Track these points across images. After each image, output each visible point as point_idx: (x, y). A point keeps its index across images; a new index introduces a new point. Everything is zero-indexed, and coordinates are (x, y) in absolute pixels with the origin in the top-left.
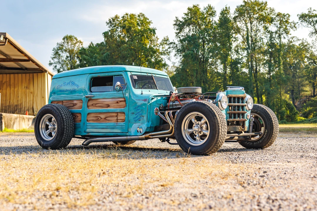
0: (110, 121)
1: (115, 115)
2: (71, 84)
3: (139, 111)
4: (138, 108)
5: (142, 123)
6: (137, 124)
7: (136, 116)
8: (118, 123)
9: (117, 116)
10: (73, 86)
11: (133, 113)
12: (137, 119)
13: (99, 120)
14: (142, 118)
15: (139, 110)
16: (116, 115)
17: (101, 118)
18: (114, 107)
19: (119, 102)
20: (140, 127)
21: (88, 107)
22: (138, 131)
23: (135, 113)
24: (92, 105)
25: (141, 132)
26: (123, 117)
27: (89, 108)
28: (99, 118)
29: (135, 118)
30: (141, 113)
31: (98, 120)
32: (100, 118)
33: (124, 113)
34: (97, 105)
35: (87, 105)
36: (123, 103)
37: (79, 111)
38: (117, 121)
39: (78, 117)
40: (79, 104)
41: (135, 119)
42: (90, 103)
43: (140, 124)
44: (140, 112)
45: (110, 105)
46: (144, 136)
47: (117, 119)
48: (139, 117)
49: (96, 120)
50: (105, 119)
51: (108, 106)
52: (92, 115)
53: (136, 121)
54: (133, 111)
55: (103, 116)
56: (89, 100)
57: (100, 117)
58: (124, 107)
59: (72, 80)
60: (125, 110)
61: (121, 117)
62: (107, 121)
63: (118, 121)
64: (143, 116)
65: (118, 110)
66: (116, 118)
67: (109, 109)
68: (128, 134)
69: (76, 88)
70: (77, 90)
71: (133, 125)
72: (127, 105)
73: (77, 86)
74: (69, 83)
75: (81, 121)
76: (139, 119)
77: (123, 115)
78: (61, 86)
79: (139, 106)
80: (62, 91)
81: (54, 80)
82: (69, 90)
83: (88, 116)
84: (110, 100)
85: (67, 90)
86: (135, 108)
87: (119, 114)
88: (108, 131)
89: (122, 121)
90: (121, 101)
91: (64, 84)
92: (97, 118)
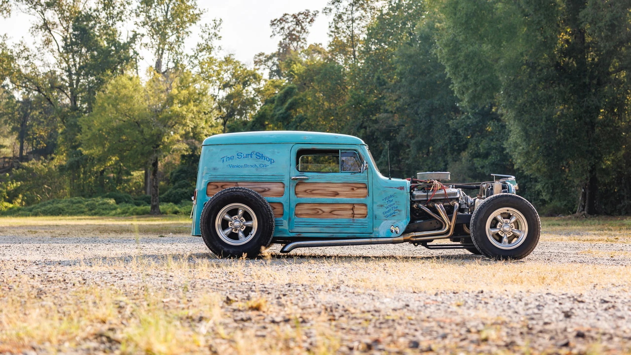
0: (339, 217)
2: (254, 156)
3: (392, 203)
4: (391, 199)
5: (398, 220)
6: (390, 221)
7: (387, 210)
8: (355, 219)
9: (352, 209)
10: (261, 160)
11: (382, 206)
12: (388, 214)
13: (320, 215)
14: (399, 213)
15: (392, 201)
16: (350, 207)
17: (324, 212)
18: (346, 195)
19: (355, 189)
20: (395, 225)
21: (296, 194)
22: (392, 231)
23: (385, 206)
24: (305, 191)
25: (397, 232)
26: (363, 210)
27: (299, 195)
28: (318, 212)
29: (386, 212)
30: (395, 206)
31: (317, 214)
32: (320, 212)
33: (365, 205)
34: (314, 192)
35: (296, 191)
36: (364, 191)
37: (279, 199)
38: (353, 217)
39: (275, 208)
40: (276, 188)
41: (385, 215)
42: (301, 188)
43: (395, 221)
44: (394, 204)
45: (339, 192)
46: (401, 238)
47: (353, 214)
48: (392, 211)
49: (313, 215)
50: (331, 212)
51: (336, 194)
52: (306, 207)
53: (387, 217)
54: (381, 203)
55: (326, 209)
56: (297, 185)
57: (321, 210)
58: (365, 197)
59: (257, 151)
60: (367, 201)
61: (360, 210)
62: (336, 216)
63: (355, 216)
64: (400, 211)
65: (355, 200)
66: (351, 212)
67: (337, 198)
68: (373, 235)
69: (268, 163)
70: (270, 166)
71: (383, 223)
72: (370, 194)
73: (270, 160)
74: (251, 155)
75: (283, 215)
76: (392, 214)
77: (364, 207)
78: (232, 158)
79: (391, 196)
80: (233, 167)
81: (211, 148)
82: (252, 166)
83: (297, 208)
84: (340, 185)
85: (246, 166)
86: (386, 199)
87: (356, 206)
88: (337, 230)
89: (361, 217)
90: (358, 188)
91: (239, 155)
92: (315, 212)
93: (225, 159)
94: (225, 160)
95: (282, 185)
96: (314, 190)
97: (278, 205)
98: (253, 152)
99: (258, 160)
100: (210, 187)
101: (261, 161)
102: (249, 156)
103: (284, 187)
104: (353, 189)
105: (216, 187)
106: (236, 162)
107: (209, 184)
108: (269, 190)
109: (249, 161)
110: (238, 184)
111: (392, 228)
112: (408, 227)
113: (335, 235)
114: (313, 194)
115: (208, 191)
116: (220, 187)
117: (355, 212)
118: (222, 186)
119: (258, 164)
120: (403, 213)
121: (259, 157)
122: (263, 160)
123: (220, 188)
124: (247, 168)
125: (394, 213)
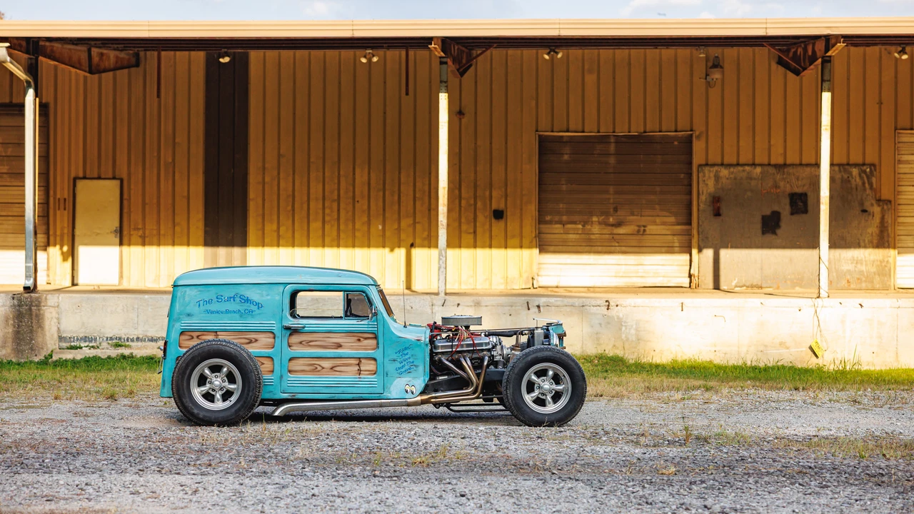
0: (342, 374)
1: (357, 362)
2: (238, 300)
3: (407, 356)
4: (405, 352)
5: (414, 378)
6: (404, 379)
7: (401, 365)
8: (361, 376)
9: (358, 364)
10: (246, 304)
11: (394, 360)
12: (403, 370)
13: (318, 371)
14: (415, 368)
15: (407, 354)
17: (323, 368)
18: (351, 348)
19: (362, 339)
20: (411, 384)
21: (290, 346)
22: (407, 392)
23: (399, 360)
24: (301, 343)
25: (413, 393)
26: (372, 366)
27: (294, 348)
28: (316, 368)
29: (399, 368)
30: (411, 360)
31: (315, 370)
32: (319, 368)
33: (375, 359)
34: (311, 344)
35: (288, 343)
36: (374, 342)
37: (268, 353)
38: (360, 374)
39: (263, 364)
40: (264, 339)
41: (399, 371)
42: (295, 339)
43: (410, 379)
44: (409, 358)
45: (342, 344)
46: (419, 398)
47: (360, 370)
48: (407, 367)
49: (310, 371)
50: (332, 368)
51: (339, 346)
52: (301, 361)
53: (401, 374)
54: (395, 356)
55: (326, 364)
56: (290, 335)
57: (320, 366)
58: (374, 349)
59: (242, 293)
60: (378, 354)
61: (368, 366)
62: (338, 373)
63: (362, 372)
64: (417, 366)
65: (362, 353)
66: (357, 368)
67: (340, 351)
68: (383, 396)
69: (253, 308)
70: (258, 311)
71: (396, 381)
72: (381, 346)
73: (257, 304)
74: (234, 297)
75: (273, 371)
76: (408, 370)
77: (373, 362)
78: (210, 302)
79: (406, 348)
80: (212, 312)
81: (185, 289)
82: (234, 312)
83: (291, 364)
84: (343, 335)
85: (227, 312)
86: (399, 352)
87: (363, 361)
88: (340, 390)
89: (369, 374)
90: (366, 338)
91: (219, 298)
92: (312, 368)
93: (201, 302)
94: (201, 305)
95: (272, 335)
96: (311, 341)
97: (267, 359)
98: (236, 294)
99: (243, 304)
100: (183, 337)
101: (246, 306)
102: (232, 299)
103: (274, 338)
104: (359, 340)
105: (190, 337)
106: (214, 307)
107: (182, 333)
108: (256, 340)
109: (232, 306)
110: (219, 333)
111: (408, 388)
112: (427, 386)
113: (337, 396)
114: (310, 346)
115: (181, 342)
116: (195, 337)
117: (362, 368)
118: (198, 337)
119: (240, 308)
120: (421, 369)
121: (243, 301)
122: (249, 304)
123: (195, 339)
124: (229, 315)
125: (410, 369)
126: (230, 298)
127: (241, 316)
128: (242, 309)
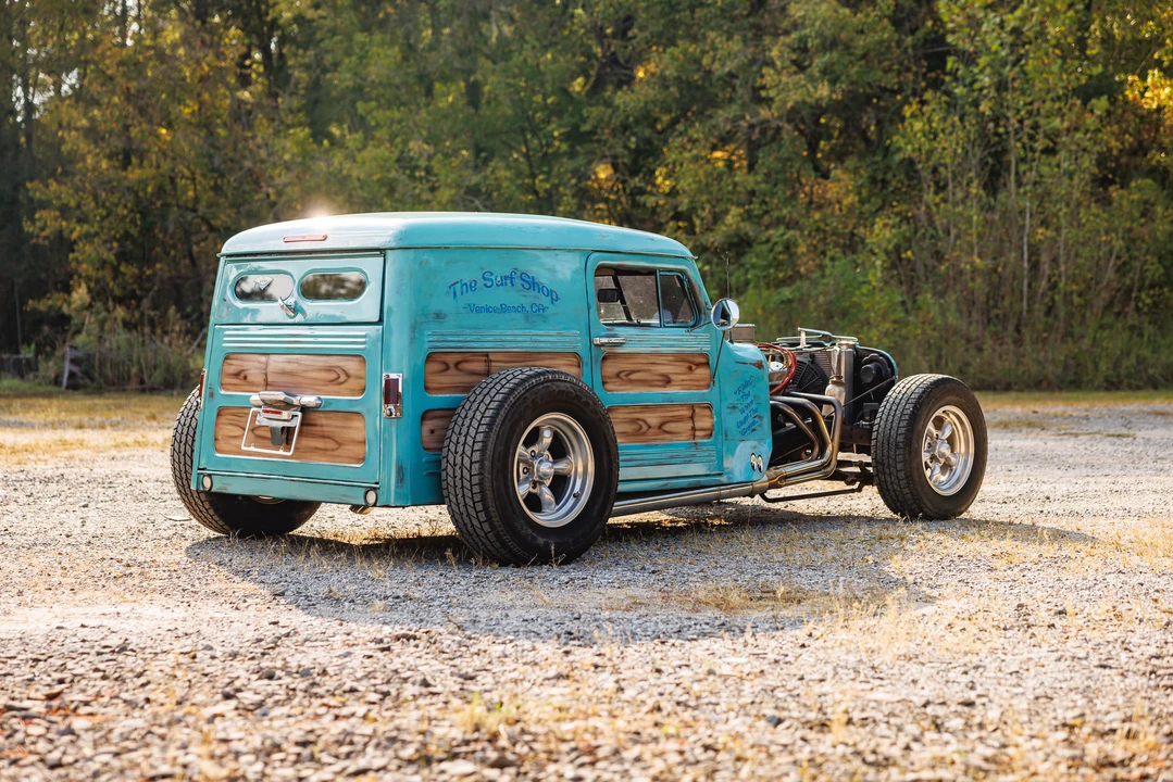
0: (674, 437)
1: (687, 413)
2: (518, 282)
3: (750, 399)
4: (746, 391)
5: (759, 441)
6: (749, 444)
7: (742, 417)
8: (697, 440)
9: (692, 417)
10: (532, 292)
11: (734, 408)
12: (745, 426)
13: (644, 434)
14: (758, 422)
15: (748, 395)
17: (650, 427)
18: (682, 384)
19: (693, 367)
20: (756, 451)
21: (603, 382)
22: (754, 467)
23: (740, 407)
24: (618, 375)
25: (760, 469)
26: (707, 419)
27: (609, 386)
28: (641, 427)
29: (741, 423)
30: (754, 406)
31: (639, 431)
32: (645, 428)
34: (633, 377)
35: (602, 376)
36: (706, 373)
38: (694, 436)
41: (741, 428)
42: (610, 368)
43: (755, 443)
44: (752, 402)
45: (672, 377)
47: (694, 429)
48: (750, 420)
49: (633, 435)
50: (660, 427)
51: (667, 381)
52: (622, 414)
53: (743, 433)
54: (733, 400)
55: (654, 419)
56: (604, 359)
57: (645, 422)
58: (708, 386)
59: (524, 269)
60: (713, 396)
61: (702, 420)
62: (668, 436)
63: (698, 433)
64: (761, 418)
65: (694, 395)
66: (691, 424)
67: (669, 390)
68: (724, 479)
69: (546, 301)
70: (552, 309)
71: (739, 448)
72: (716, 379)
73: (550, 293)
74: (512, 278)
76: (751, 426)
77: (708, 412)
78: (470, 287)
79: (747, 384)
80: (479, 310)
81: (426, 256)
82: (516, 310)
84: (670, 358)
85: (504, 309)
86: (739, 390)
87: (697, 410)
88: (673, 471)
89: (705, 436)
90: (698, 365)
91: (488, 279)
92: (635, 427)
93: (458, 288)
94: (458, 293)
95: (576, 360)
96: (631, 372)
98: (515, 270)
99: (527, 293)
100: (432, 367)
101: (533, 296)
102: (508, 282)
103: (581, 365)
105: (442, 367)
106: (481, 298)
107: (429, 358)
109: (510, 296)
110: (491, 357)
111: (753, 460)
113: (670, 483)
114: (631, 381)
115: (430, 377)
116: (452, 366)
117: (696, 425)
118: (457, 364)
119: (524, 301)
121: (527, 286)
122: (536, 293)
123: (452, 371)
124: (507, 316)
125: (754, 423)
126: (506, 278)
127: (527, 318)
128: (526, 302)
